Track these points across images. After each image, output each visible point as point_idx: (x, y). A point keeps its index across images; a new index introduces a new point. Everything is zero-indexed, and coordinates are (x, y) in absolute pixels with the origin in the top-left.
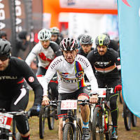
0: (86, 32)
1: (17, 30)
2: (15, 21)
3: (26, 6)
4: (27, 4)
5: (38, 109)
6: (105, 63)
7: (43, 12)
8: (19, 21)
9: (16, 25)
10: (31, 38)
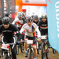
0: (33, 13)
1: (4, 13)
2: (4, 9)
3: (8, 3)
4: (9, 2)
5: (19, 42)
6: (45, 25)
7: (15, 5)
8: (5, 9)
9: (4, 11)
10: (10, 16)
